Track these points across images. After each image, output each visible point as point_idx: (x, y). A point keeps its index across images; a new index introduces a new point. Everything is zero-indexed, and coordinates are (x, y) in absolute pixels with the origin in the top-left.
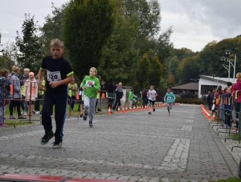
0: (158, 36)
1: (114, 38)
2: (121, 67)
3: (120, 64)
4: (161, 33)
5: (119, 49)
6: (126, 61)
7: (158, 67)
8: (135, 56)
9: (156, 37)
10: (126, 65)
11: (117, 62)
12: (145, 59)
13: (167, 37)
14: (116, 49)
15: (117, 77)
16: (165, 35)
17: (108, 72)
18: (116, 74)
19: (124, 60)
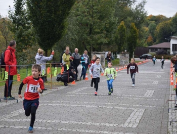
0: (135, 6)
1: (96, 9)
2: (102, 33)
3: (102, 30)
4: (137, 3)
5: (101, 18)
6: (107, 28)
7: (135, 31)
8: (114, 23)
9: (133, 7)
10: (107, 31)
11: (99, 29)
12: (122, 26)
13: (142, 7)
14: (99, 18)
15: (99, 41)
16: (140, 5)
17: (92, 38)
18: (99, 39)
19: (105, 27)
